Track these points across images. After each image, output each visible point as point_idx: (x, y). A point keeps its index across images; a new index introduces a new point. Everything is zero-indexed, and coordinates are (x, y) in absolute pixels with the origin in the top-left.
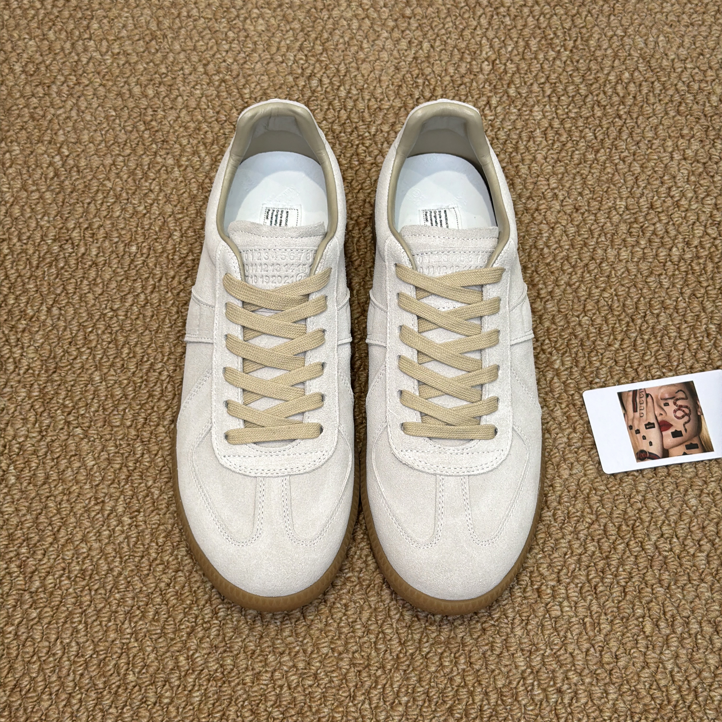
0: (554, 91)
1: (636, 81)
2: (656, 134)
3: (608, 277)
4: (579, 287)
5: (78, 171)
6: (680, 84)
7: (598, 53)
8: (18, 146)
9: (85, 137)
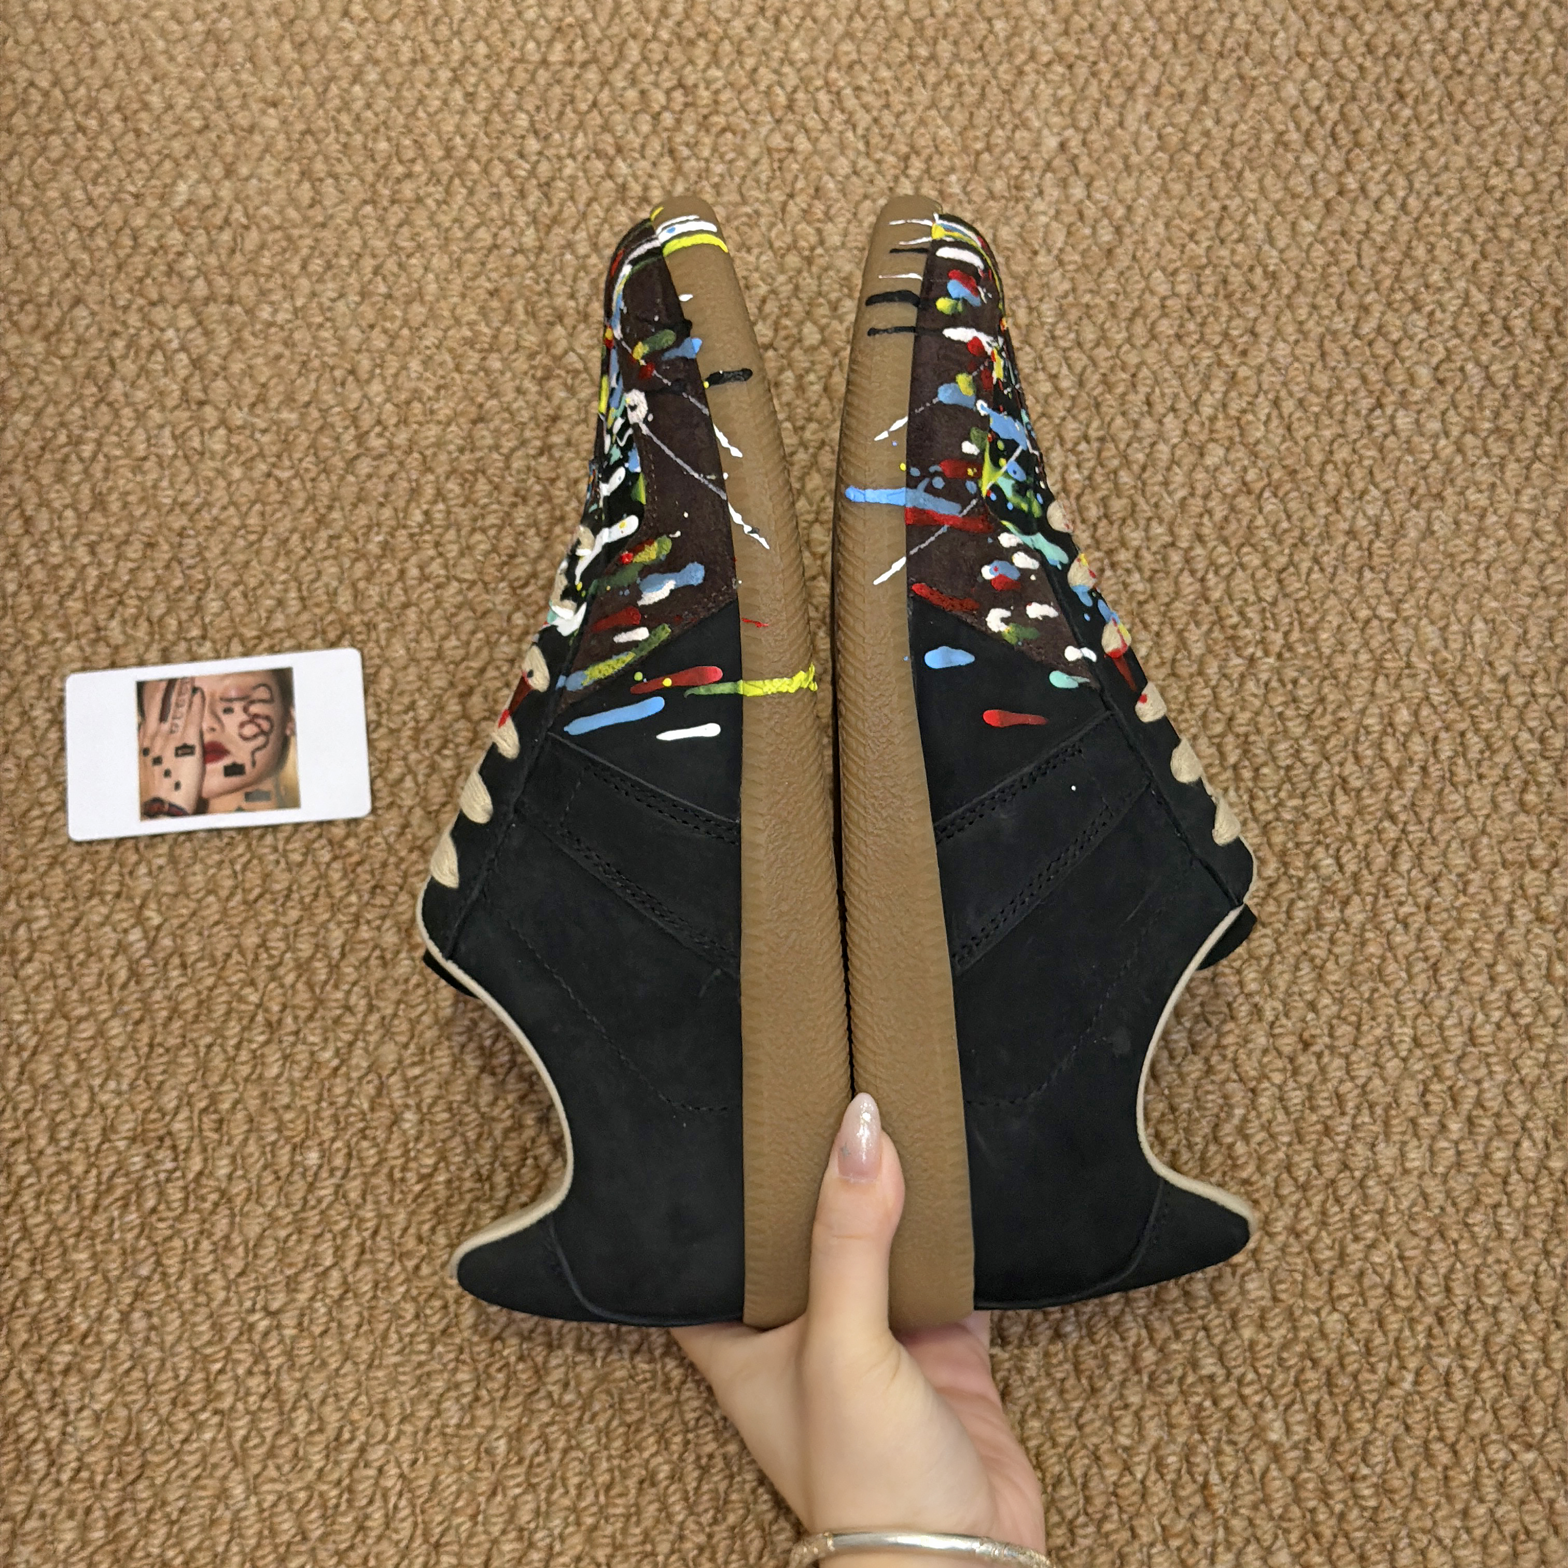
0: (1246, 752)
1: (1427, 729)
2: (1474, 857)
3: (1382, 1212)
4: (1317, 1238)
5: (184, 966)
6: (1525, 735)
7: (1341, 661)
8: (47, 907)
9: (197, 881)
